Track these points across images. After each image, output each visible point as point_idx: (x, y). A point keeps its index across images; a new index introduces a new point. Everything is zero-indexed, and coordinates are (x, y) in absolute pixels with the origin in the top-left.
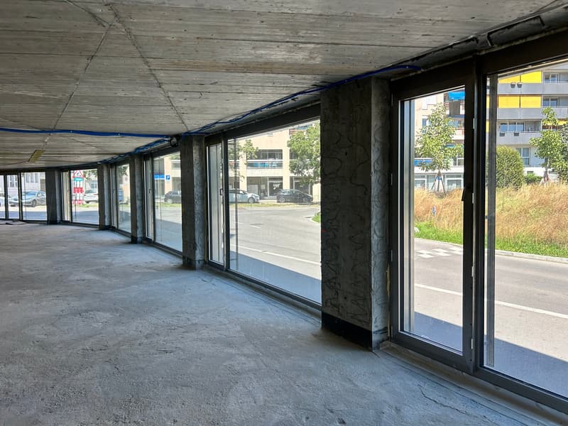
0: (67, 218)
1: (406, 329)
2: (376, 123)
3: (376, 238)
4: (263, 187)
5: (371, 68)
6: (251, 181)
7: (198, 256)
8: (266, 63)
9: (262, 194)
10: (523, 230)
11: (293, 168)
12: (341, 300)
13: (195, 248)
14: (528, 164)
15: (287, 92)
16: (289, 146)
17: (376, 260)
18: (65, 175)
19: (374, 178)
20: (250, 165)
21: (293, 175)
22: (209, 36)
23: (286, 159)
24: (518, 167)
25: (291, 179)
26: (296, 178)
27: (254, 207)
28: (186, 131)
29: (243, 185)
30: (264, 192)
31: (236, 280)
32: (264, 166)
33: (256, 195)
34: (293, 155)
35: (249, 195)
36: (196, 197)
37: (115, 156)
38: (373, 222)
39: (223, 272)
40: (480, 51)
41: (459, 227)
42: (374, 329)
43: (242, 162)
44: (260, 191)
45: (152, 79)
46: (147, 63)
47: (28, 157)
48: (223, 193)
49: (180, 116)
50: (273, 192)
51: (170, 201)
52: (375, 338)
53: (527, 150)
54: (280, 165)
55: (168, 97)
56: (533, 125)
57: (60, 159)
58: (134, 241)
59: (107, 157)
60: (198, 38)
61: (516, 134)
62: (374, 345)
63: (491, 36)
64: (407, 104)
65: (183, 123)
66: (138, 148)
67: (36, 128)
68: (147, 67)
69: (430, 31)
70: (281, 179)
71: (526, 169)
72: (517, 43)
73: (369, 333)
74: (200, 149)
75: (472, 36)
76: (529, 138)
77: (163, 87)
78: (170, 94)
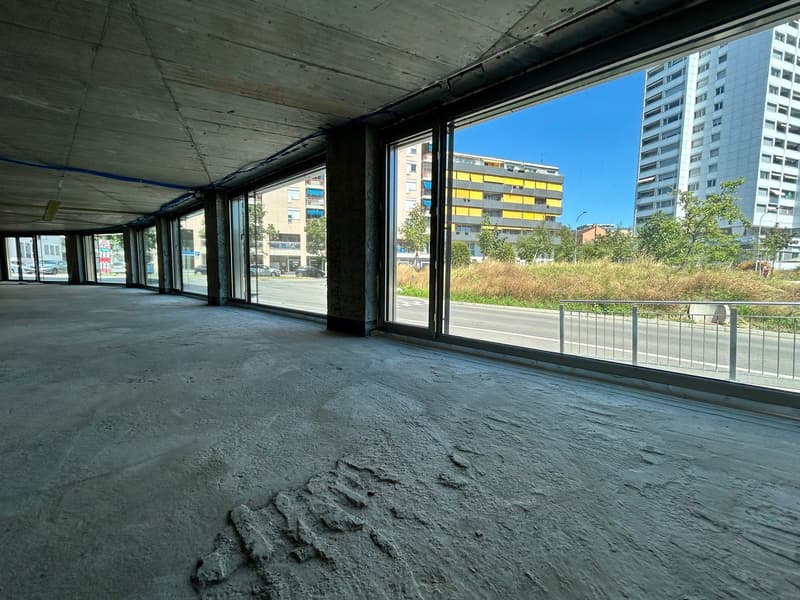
0: (91, 278)
1: (390, 320)
2: (369, 161)
3: (369, 251)
4: (284, 264)
5: (366, 112)
6: (273, 259)
7: (222, 294)
8: (278, 89)
9: (284, 270)
10: (469, 288)
11: (309, 248)
12: (342, 303)
13: (219, 288)
14: (473, 254)
15: (297, 134)
16: (306, 231)
17: (369, 268)
18: (88, 239)
19: (368, 203)
20: (272, 246)
21: (309, 254)
22: (220, 35)
23: (303, 242)
24: (467, 255)
25: (308, 258)
26: (312, 258)
27: (276, 279)
28: (209, 183)
29: (266, 262)
30: (285, 268)
31: (257, 310)
32: (284, 247)
33: (277, 270)
34: (309, 238)
35: (272, 270)
36: (219, 243)
37: (141, 217)
38: (367, 237)
39: (246, 305)
40: (443, 102)
41: (427, 289)
42: (367, 320)
43: (265, 241)
44: (282, 268)
45: (167, 95)
46: (159, 67)
47: (41, 212)
48: (244, 237)
49: (201, 158)
50: (292, 269)
51: (199, 273)
52: (367, 327)
53: (472, 245)
54: (298, 247)
55: (188, 128)
56: (477, 228)
57: (81, 218)
58: (162, 291)
59: (132, 218)
60: (209, 35)
61: (467, 234)
62: (367, 332)
63: (450, 82)
64: (392, 153)
65: (206, 170)
66: (164, 206)
67: (41, 162)
68: (160, 75)
69: (408, 68)
70: (299, 258)
71: (472, 258)
72: (468, 95)
73: (363, 323)
74: (223, 203)
75: (437, 82)
76: (473, 237)
77: (180, 110)
78: (188, 123)
